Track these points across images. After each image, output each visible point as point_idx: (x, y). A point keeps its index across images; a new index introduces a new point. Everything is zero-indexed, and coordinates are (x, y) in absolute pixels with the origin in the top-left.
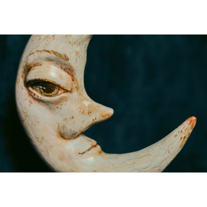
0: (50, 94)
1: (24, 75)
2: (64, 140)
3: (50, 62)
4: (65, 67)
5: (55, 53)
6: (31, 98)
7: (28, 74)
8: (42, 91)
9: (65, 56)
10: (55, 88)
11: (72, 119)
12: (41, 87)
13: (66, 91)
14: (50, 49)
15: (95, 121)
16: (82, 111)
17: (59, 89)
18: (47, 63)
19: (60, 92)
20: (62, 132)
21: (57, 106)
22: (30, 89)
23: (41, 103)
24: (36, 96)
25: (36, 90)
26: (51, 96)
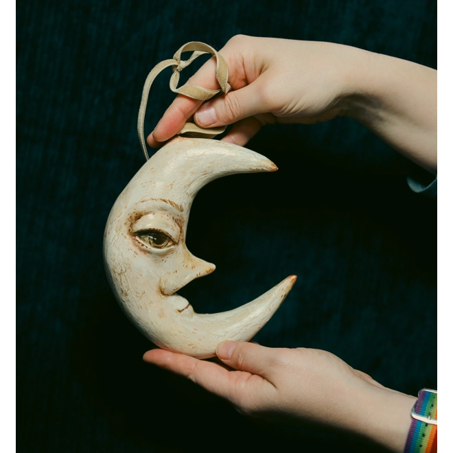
0: (160, 246)
1: (129, 223)
2: (163, 296)
3: (163, 212)
4: (177, 217)
5: (171, 203)
6: (137, 248)
7: (135, 222)
8: (152, 241)
9: (181, 206)
10: (166, 239)
11: (175, 274)
12: (151, 237)
13: (175, 243)
14: (167, 199)
15: (199, 276)
16: (185, 266)
17: (169, 241)
18: (160, 212)
19: (169, 244)
20: (163, 287)
21: (163, 258)
22: (137, 238)
23: (147, 254)
24: (144, 247)
25: (144, 240)
26: (160, 248)
